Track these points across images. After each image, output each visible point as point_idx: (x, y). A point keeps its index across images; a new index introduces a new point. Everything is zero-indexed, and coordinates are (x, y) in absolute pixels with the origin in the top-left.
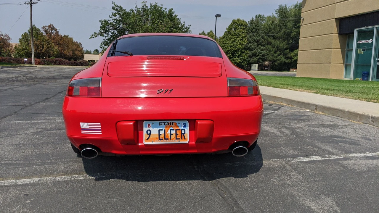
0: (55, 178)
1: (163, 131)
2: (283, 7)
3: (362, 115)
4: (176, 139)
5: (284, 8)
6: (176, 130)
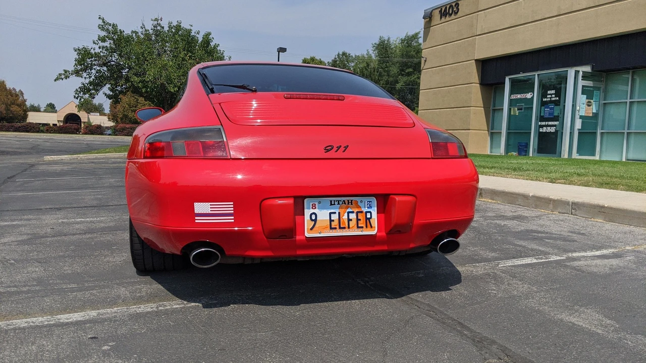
0: (127, 309)
1: (337, 215)
2: (384, 42)
3: (558, 200)
4: (358, 227)
5: (386, 42)
6: (357, 213)
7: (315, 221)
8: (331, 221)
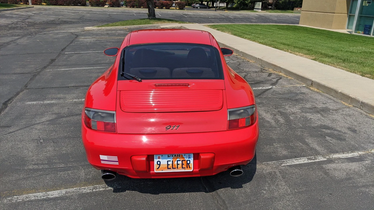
1: (171, 162)
4: (182, 168)
6: (182, 161)
7: (160, 165)
8: (168, 165)
